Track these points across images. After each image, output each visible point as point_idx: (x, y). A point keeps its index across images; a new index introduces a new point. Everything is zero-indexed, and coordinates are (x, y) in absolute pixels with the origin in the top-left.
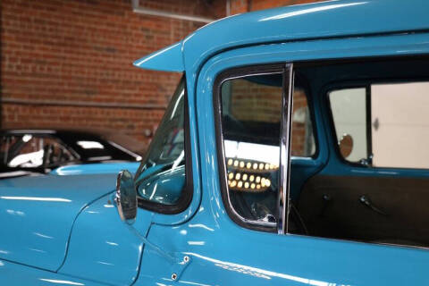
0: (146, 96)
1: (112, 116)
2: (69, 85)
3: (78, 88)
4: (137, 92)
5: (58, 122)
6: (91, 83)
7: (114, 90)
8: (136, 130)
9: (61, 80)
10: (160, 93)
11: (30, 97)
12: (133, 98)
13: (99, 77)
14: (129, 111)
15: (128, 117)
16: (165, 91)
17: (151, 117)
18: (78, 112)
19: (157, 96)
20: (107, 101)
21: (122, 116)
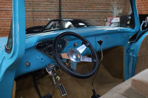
0: (105, 8)
1: (93, 15)
2: (81, 5)
3: (83, 6)
4: (102, 6)
5: (77, 17)
6: (87, 4)
7: (94, 6)
8: (101, 19)
9: (78, 4)
10: (110, 7)
11: (69, 9)
12: (100, 9)
13: (90, 2)
14: (99, 13)
15: (99, 15)
16: (112, 6)
17: (107, 15)
18: (83, 14)
19: (109, 8)
20: (92, 10)
21: (97, 15)
